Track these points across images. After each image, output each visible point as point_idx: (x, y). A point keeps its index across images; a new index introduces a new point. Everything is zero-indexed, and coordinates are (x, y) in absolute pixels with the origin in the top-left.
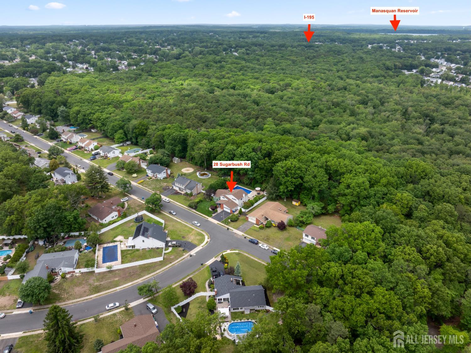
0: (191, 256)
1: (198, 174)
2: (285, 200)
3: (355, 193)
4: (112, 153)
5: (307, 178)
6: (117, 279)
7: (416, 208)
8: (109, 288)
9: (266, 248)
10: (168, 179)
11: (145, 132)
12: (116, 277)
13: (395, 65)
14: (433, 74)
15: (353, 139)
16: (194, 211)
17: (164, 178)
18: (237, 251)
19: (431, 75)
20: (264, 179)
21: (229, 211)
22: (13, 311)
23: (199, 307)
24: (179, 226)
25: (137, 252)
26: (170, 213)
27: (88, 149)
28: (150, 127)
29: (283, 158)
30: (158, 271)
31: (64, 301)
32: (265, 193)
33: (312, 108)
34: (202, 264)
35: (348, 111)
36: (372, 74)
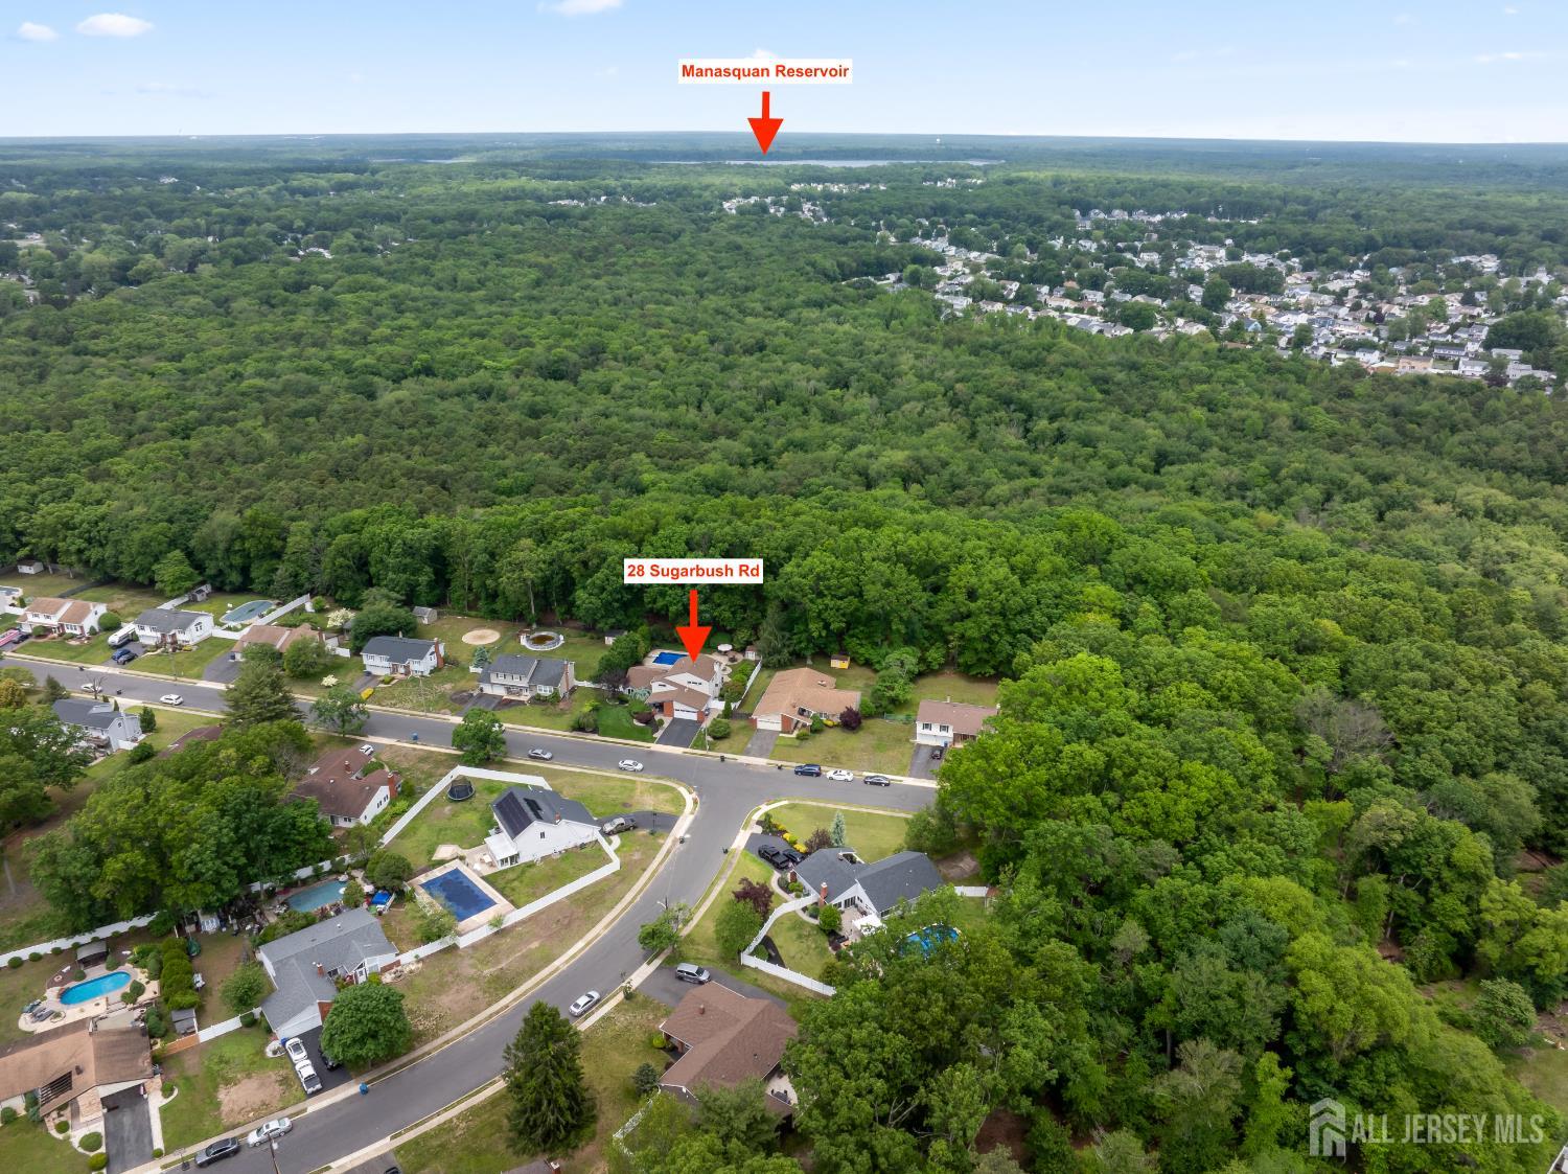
0: (682, 841)
1: (523, 641)
2: (809, 662)
3: (997, 605)
4: (193, 627)
5: (871, 591)
6: (535, 945)
7: (1135, 613)
8: (533, 971)
9: (850, 778)
10: (445, 672)
11: (278, 544)
12: (529, 942)
13: (840, 265)
14: (942, 284)
15: (882, 484)
16: (596, 737)
17: (432, 672)
18: (786, 802)
19: (938, 287)
20: (739, 616)
21: (694, 717)
22: (301, 1106)
23: (800, 937)
24: (588, 783)
25: (533, 870)
26: (535, 758)
27: (78, 632)
28: (294, 527)
29: (783, 554)
30: (629, 897)
31: (435, 1036)
32: (751, 656)
33: (718, 412)
34: (726, 852)
35: (815, 409)
36: (801, 298)
